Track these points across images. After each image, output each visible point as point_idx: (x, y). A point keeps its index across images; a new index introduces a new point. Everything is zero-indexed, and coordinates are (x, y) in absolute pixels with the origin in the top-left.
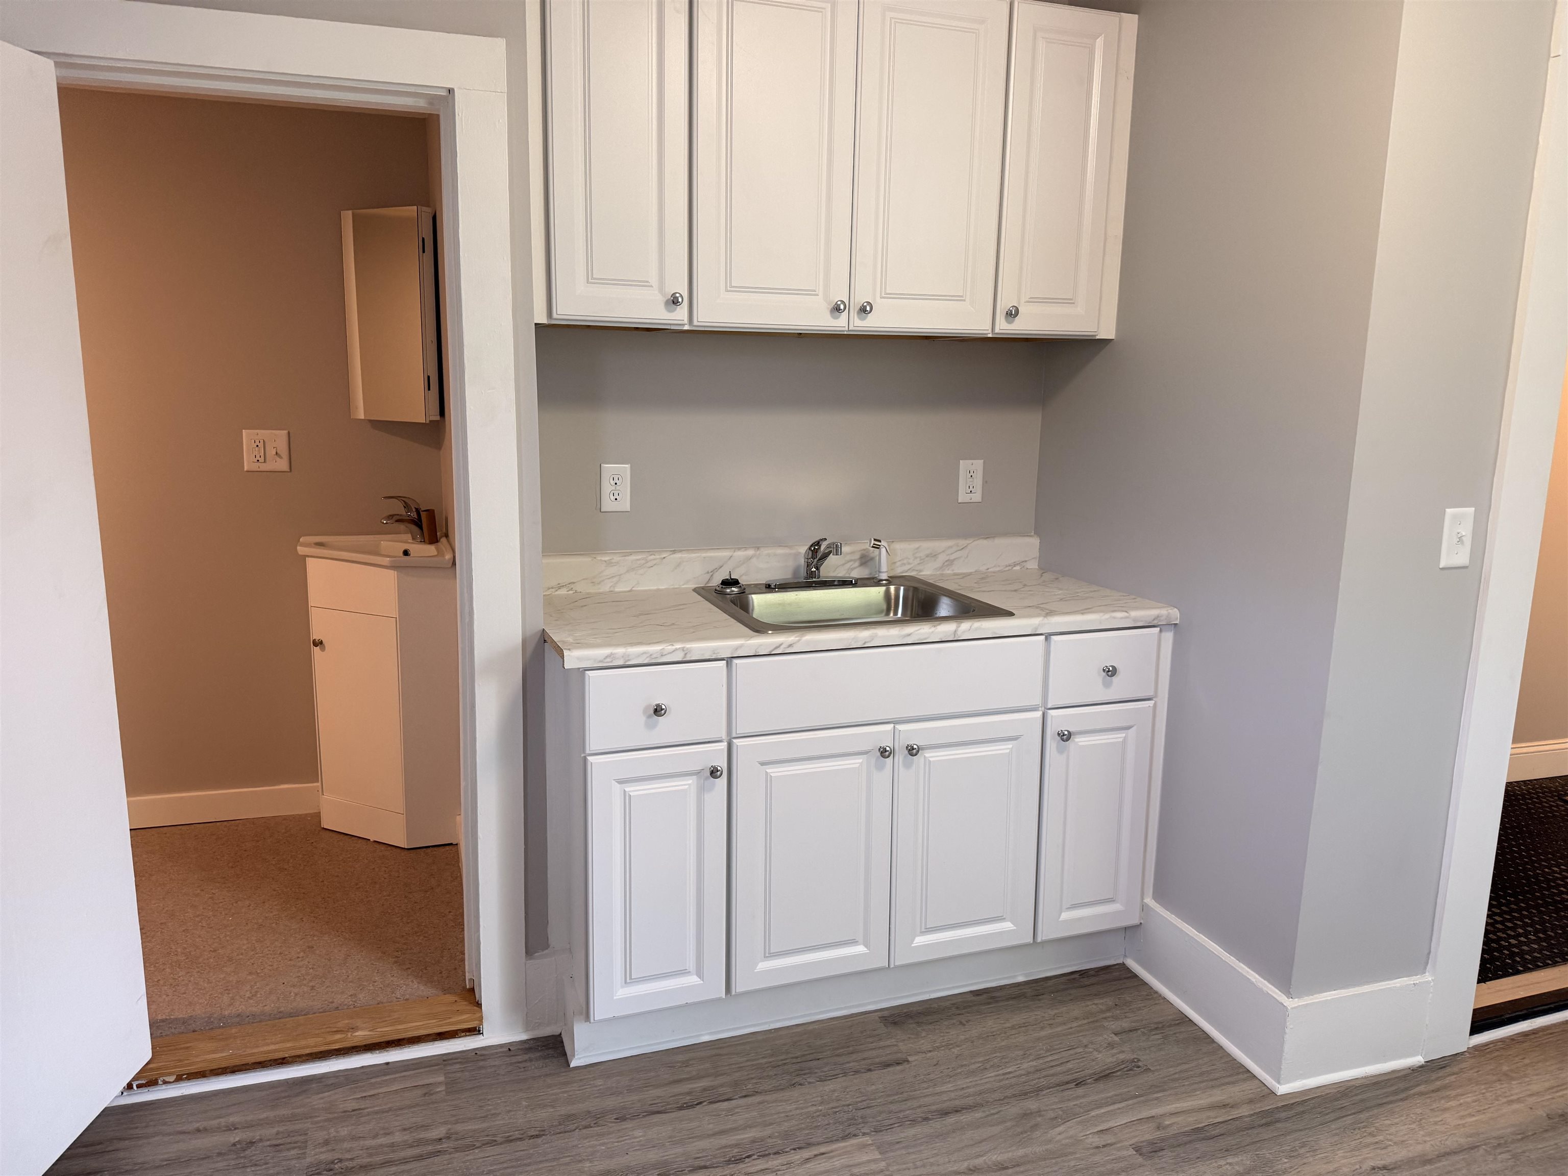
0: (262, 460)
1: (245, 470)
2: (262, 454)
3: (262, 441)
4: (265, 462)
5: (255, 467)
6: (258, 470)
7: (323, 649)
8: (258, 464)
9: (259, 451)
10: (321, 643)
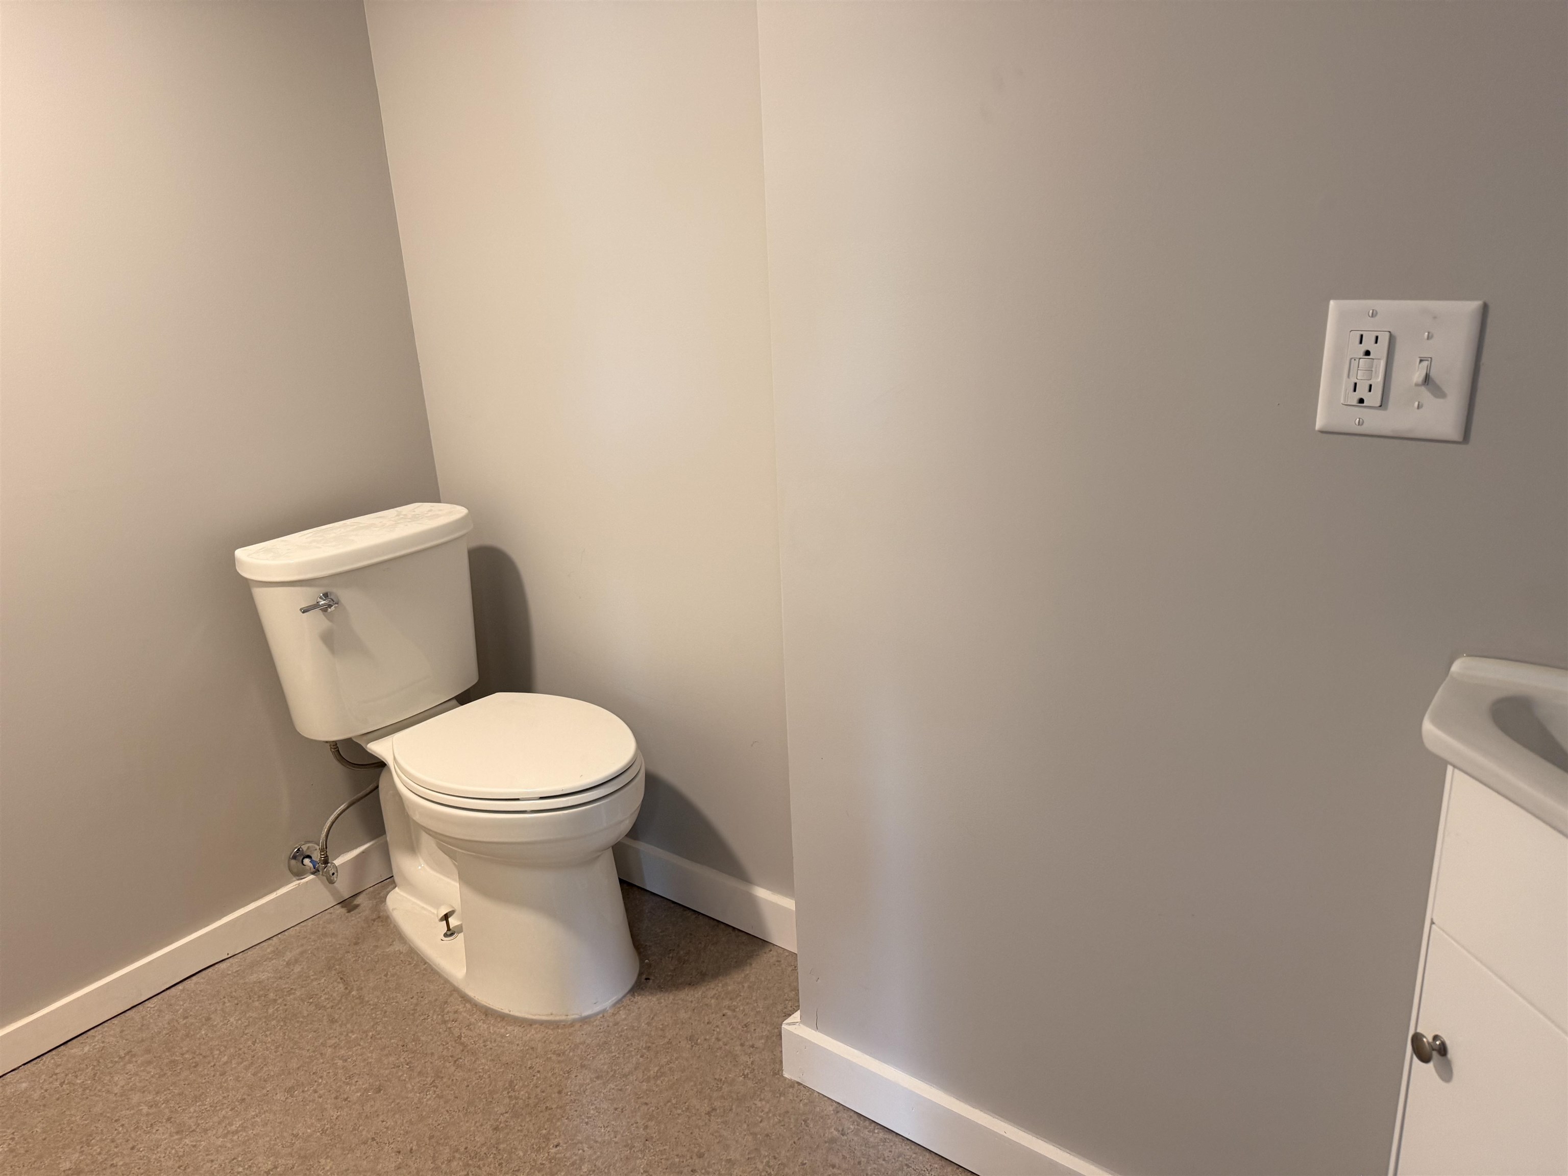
0: (1373, 399)
1: (1319, 424)
2: (1378, 380)
3: (1384, 340)
4: (1383, 405)
5: (1350, 420)
6: (1359, 430)
7: (1446, 1073)
8: (1359, 412)
9: (1370, 371)
10: (1443, 1050)
